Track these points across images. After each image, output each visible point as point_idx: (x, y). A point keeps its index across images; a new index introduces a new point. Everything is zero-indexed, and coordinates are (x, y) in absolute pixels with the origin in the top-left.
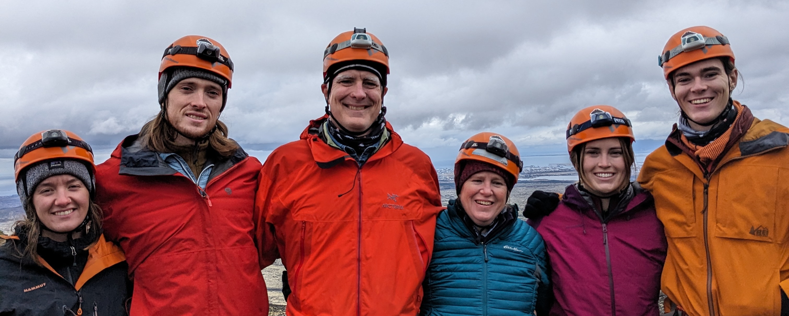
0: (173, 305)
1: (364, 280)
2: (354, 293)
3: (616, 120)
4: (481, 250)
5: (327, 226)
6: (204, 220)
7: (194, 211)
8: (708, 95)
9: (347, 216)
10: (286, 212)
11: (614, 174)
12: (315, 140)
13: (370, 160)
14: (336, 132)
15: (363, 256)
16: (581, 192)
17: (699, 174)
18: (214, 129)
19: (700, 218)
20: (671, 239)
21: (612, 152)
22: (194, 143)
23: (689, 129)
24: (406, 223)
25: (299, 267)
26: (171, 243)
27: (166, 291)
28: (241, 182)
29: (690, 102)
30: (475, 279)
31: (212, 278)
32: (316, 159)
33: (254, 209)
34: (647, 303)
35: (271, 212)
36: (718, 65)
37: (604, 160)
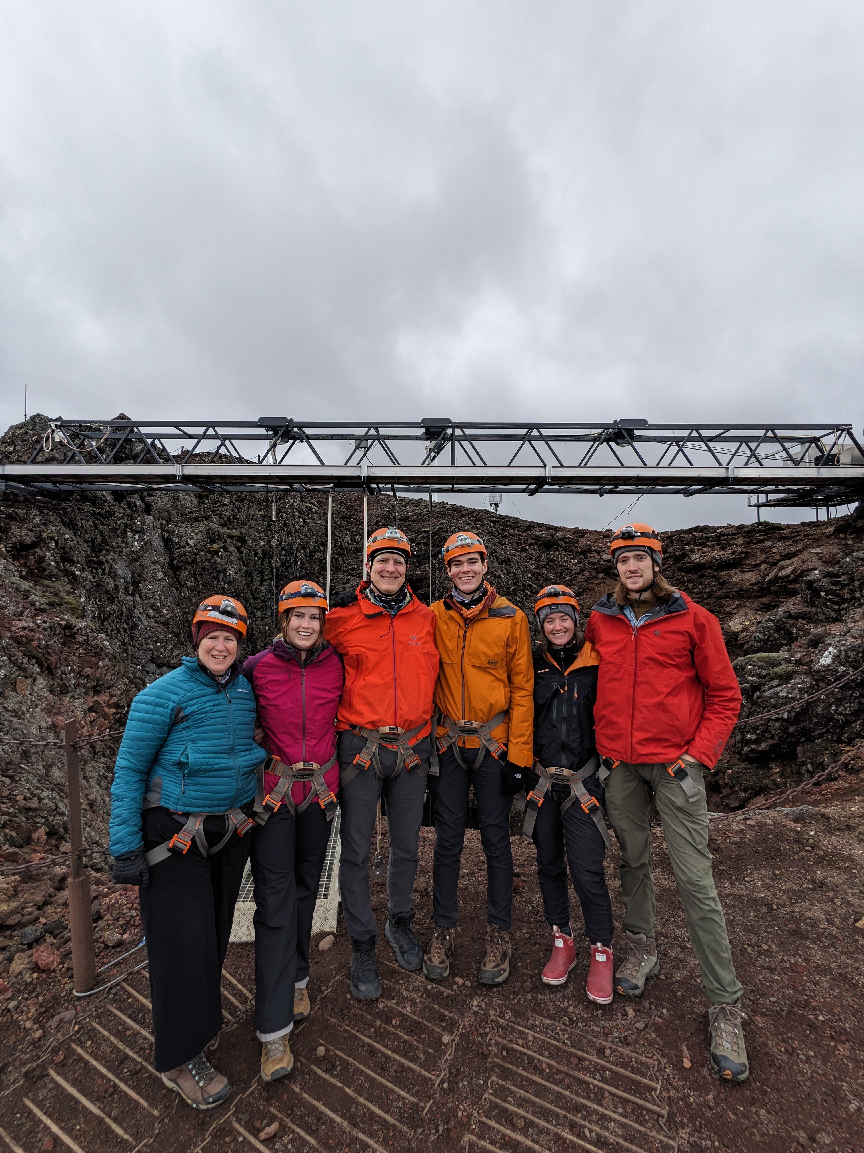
1: (399, 693)
2: (393, 701)
4: (224, 694)
9: (385, 650)
11: (311, 634)
12: (363, 599)
13: (398, 613)
14: (376, 595)
15: (397, 677)
16: (287, 646)
32: (365, 612)
37: (305, 622)
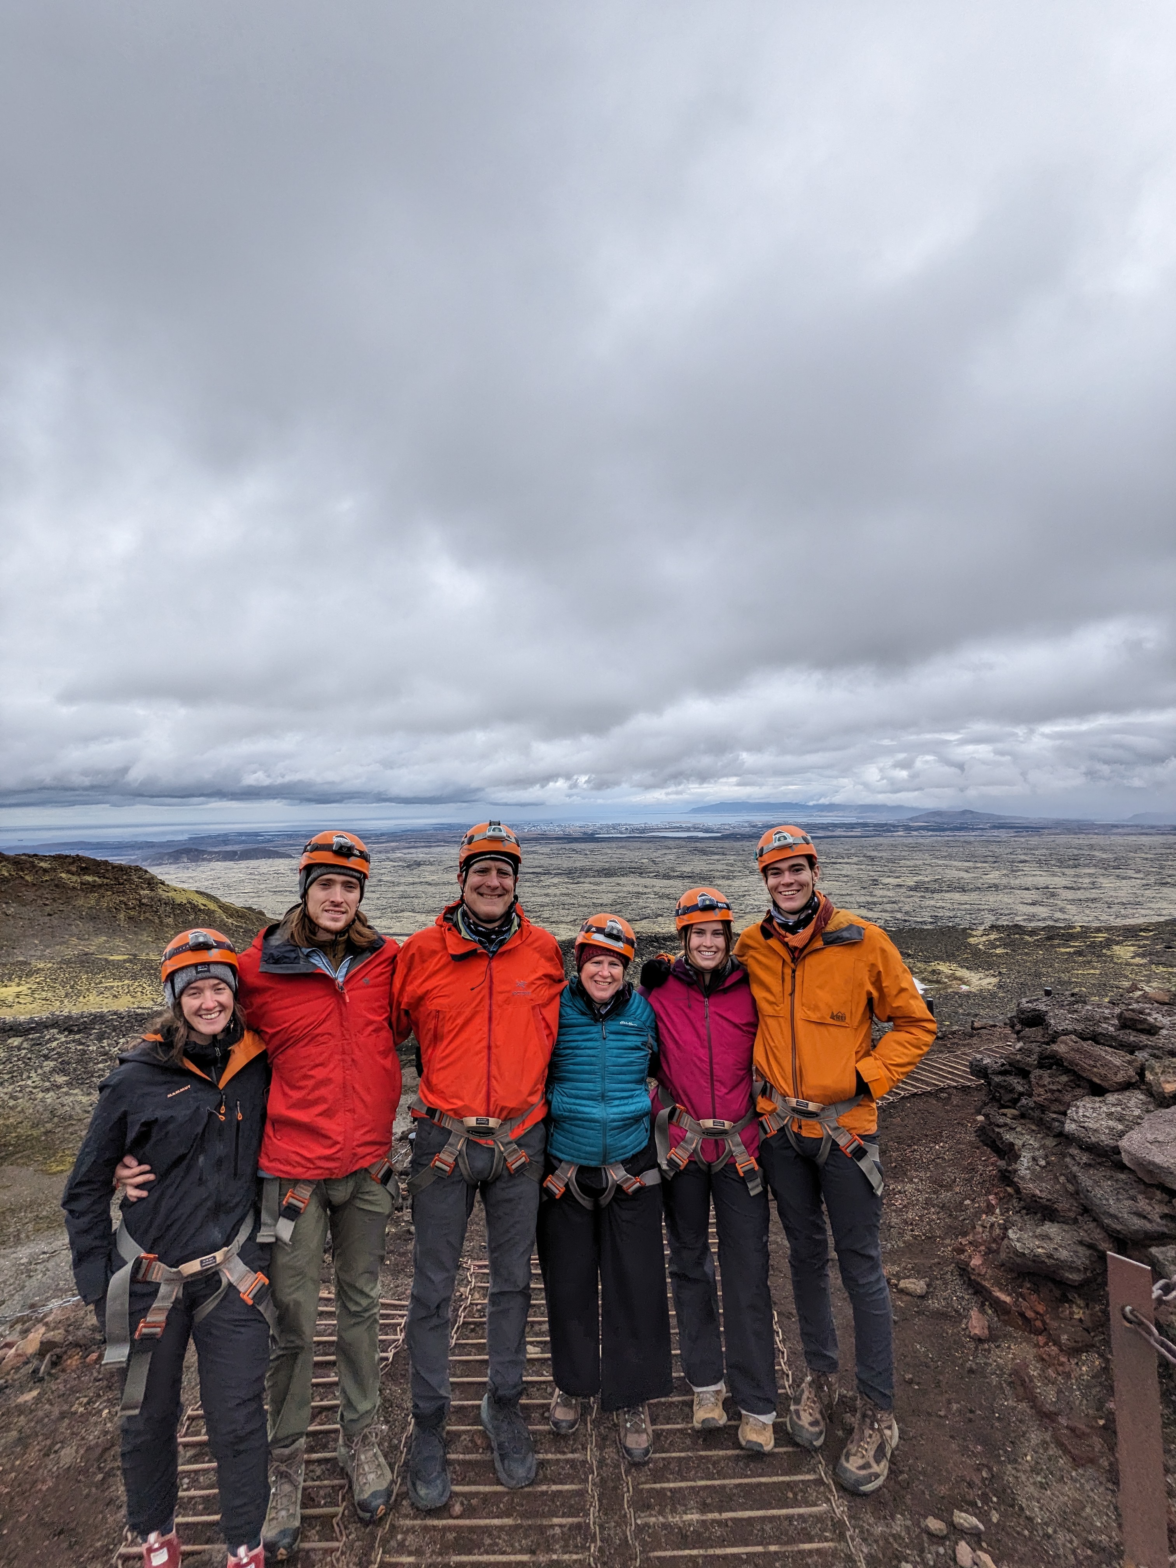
0: (309, 1097)
1: (494, 1068)
2: (484, 1080)
3: (720, 905)
4: (600, 1027)
5: (459, 1014)
6: (341, 1014)
7: (332, 1005)
8: (795, 887)
9: (477, 1005)
10: (420, 999)
11: (715, 952)
12: (449, 929)
13: (500, 950)
14: (470, 923)
15: (492, 1044)
16: (688, 967)
17: (788, 959)
18: (354, 921)
19: (788, 999)
20: (764, 1016)
21: (715, 933)
22: (334, 937)
23: (780, 917)
24: (533, 1008)
25: (432, 1053)
26: (309, 1038)
27: (302, 1083)
28: (379, 970)
29: (780, 893)
30: (594, 1056)
31: (347, 1070)
32: (450, 950)
33: (391, 994)
34: (742, 1073)
35: (405, 1000)
36: (803, 861)
37: (708, 940)
